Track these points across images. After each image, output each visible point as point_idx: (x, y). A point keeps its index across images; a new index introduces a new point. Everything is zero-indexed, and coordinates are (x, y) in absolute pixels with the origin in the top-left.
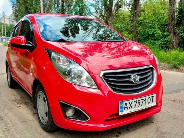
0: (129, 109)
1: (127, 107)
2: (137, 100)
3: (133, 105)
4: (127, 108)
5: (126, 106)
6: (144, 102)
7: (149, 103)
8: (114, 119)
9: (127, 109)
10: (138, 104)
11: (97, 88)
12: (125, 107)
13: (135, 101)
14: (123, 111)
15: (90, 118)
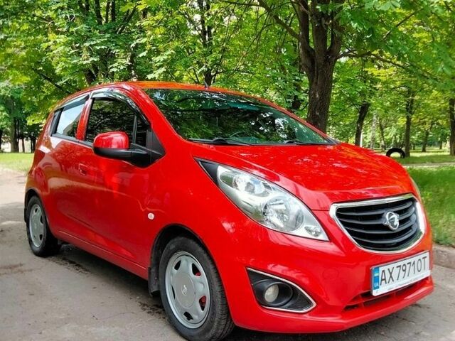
0: (388, 282)
1: (385, 279)
2: (401, 263)
3: (395, 275)
4: (384, 281)
5: (383, 277)
6: (412, 268)
7: (419, 271)
8: (357, 306)
9: (386, 283)
10: (402, 273)
11: (327, 239)
12: (382, 280)
13: (398, 267)
14: (378, 287)
15: (315, 304)
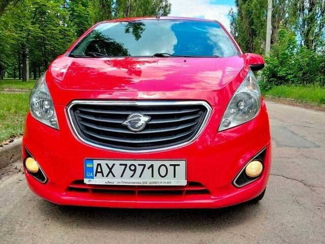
0: (107, 176)
1: (102, 172)
4: (101, 174)
5: (99, 170)
6: (148, 171)
7: (162, 177)
9: (103, 176)
11: (59, 129)
12: (97, 172)
13: (121, 165)
14: (92, 178)
15: (46, 179)
